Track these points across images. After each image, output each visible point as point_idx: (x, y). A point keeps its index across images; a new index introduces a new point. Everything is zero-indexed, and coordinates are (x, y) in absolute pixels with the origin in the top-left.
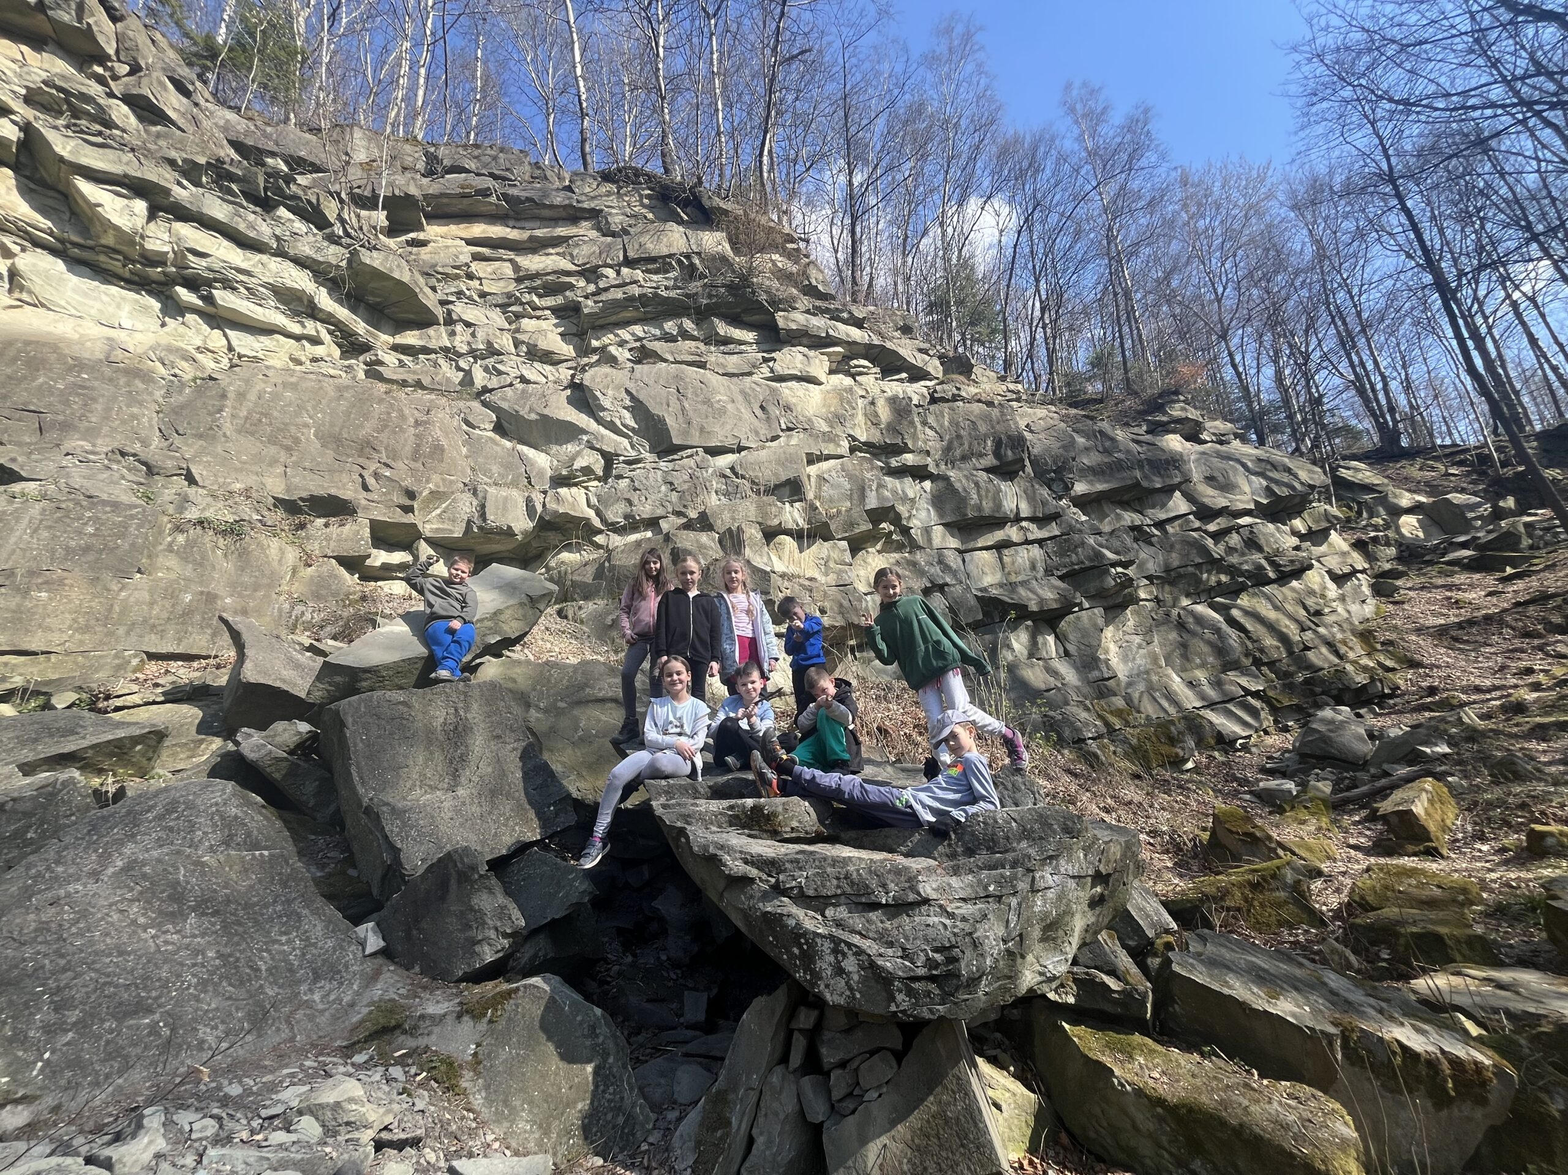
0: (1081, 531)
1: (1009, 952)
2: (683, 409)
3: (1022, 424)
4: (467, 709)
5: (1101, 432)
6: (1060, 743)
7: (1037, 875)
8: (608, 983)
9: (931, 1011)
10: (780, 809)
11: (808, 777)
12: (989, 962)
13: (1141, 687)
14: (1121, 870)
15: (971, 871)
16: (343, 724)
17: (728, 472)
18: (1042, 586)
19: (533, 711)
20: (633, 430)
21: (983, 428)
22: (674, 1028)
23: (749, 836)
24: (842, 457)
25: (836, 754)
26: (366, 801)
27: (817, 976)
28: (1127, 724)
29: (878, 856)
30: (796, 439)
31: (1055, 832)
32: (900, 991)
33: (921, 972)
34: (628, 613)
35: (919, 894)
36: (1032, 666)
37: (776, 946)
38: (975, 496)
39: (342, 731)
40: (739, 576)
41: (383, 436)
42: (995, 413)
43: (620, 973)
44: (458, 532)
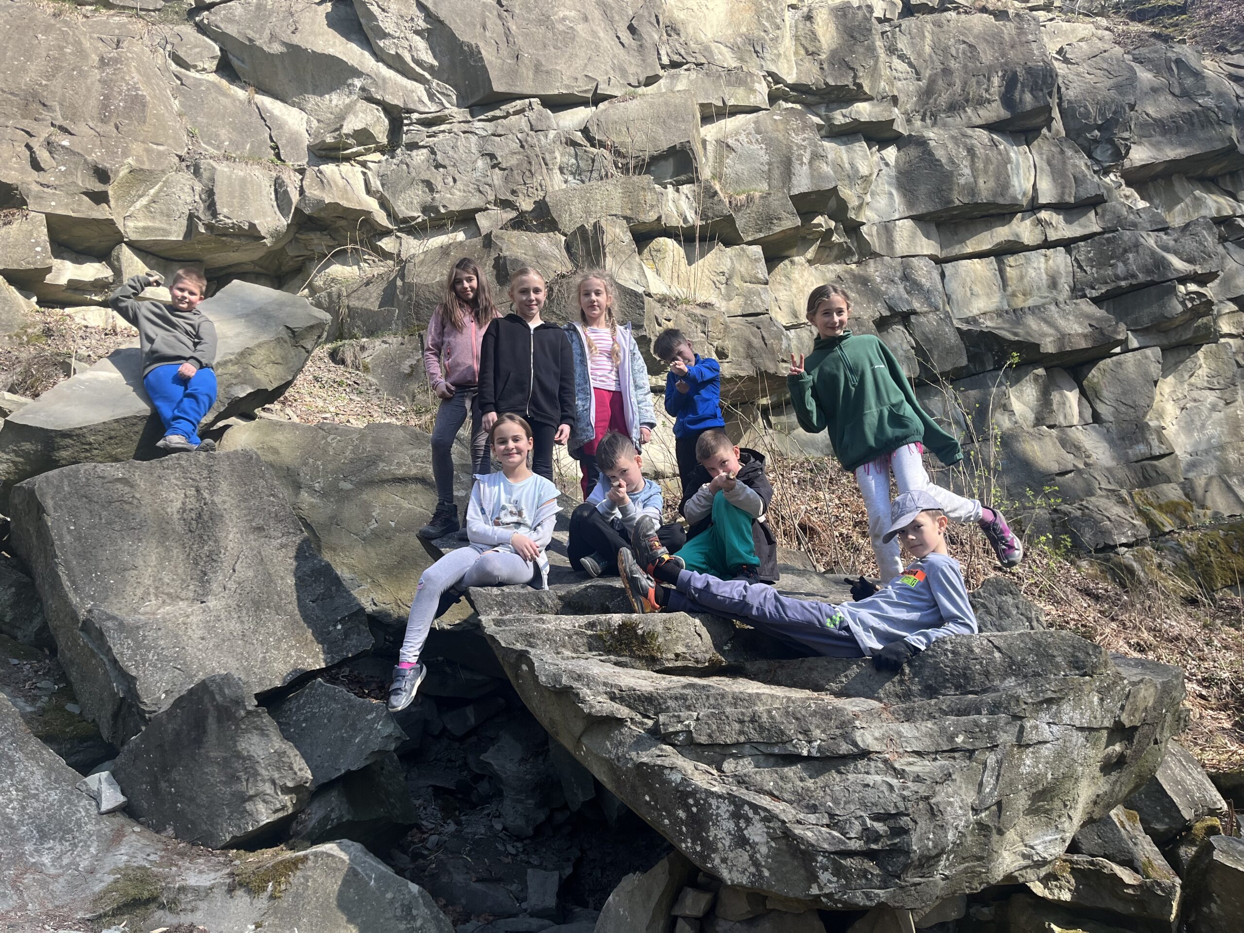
0: (1135, 225)
1: (982, 827)
2: (508, 33)
3: (1052, 48)
4: (213, 491)
5: (1178, 62)
6: (1076, 550)
7: (1028, 724)
8: (424, 857)
9: (868, 896)
10: (660, 628)
11: (699, 585)
12: (951, 836)
13: (1211, 469)
14: (1153, 722)
15: (931, 716)
16: (40, 509)
17: (579, 137)
18: (1065, 314)
19: (304, 495)
20: (431, 69)
21: (987, 56)
22: (515, 915)
23: (616, 664)
24: (755, 110)
25: (739, 555)
26: (82, 614)
27: (710, 847)
28: (1183, 524)
29: (798, 694)
30: (685, 80)
31: (1057, 667)
32: (825, 869)
33: (855, 845)
34: (438, 355)
35: (855, 744)
36: (1041, 436)
37: (654, 808)
38: (967, 171)
39: (40, 519)
40: (602, 299)
41: (57, 84)
42: (1008, 29)
43: (439, 845)
44: (176, 233)
